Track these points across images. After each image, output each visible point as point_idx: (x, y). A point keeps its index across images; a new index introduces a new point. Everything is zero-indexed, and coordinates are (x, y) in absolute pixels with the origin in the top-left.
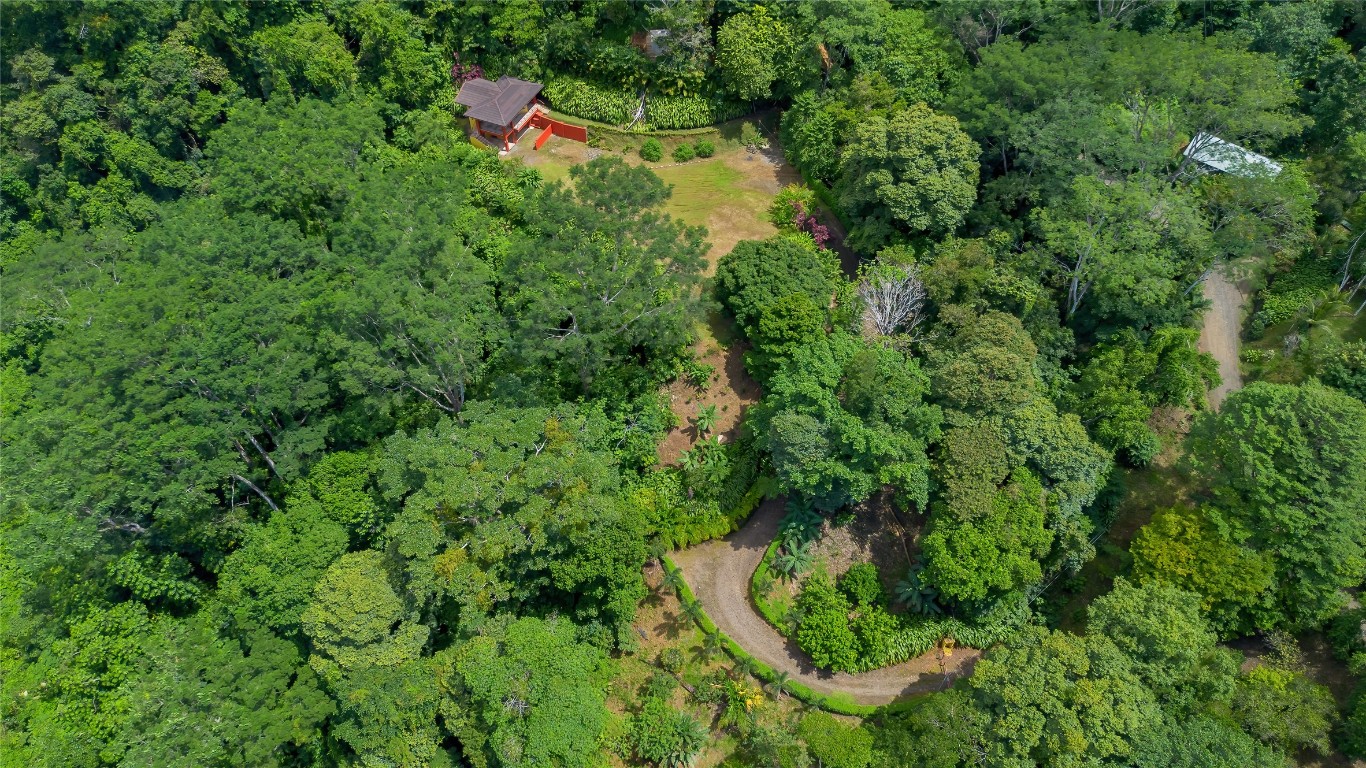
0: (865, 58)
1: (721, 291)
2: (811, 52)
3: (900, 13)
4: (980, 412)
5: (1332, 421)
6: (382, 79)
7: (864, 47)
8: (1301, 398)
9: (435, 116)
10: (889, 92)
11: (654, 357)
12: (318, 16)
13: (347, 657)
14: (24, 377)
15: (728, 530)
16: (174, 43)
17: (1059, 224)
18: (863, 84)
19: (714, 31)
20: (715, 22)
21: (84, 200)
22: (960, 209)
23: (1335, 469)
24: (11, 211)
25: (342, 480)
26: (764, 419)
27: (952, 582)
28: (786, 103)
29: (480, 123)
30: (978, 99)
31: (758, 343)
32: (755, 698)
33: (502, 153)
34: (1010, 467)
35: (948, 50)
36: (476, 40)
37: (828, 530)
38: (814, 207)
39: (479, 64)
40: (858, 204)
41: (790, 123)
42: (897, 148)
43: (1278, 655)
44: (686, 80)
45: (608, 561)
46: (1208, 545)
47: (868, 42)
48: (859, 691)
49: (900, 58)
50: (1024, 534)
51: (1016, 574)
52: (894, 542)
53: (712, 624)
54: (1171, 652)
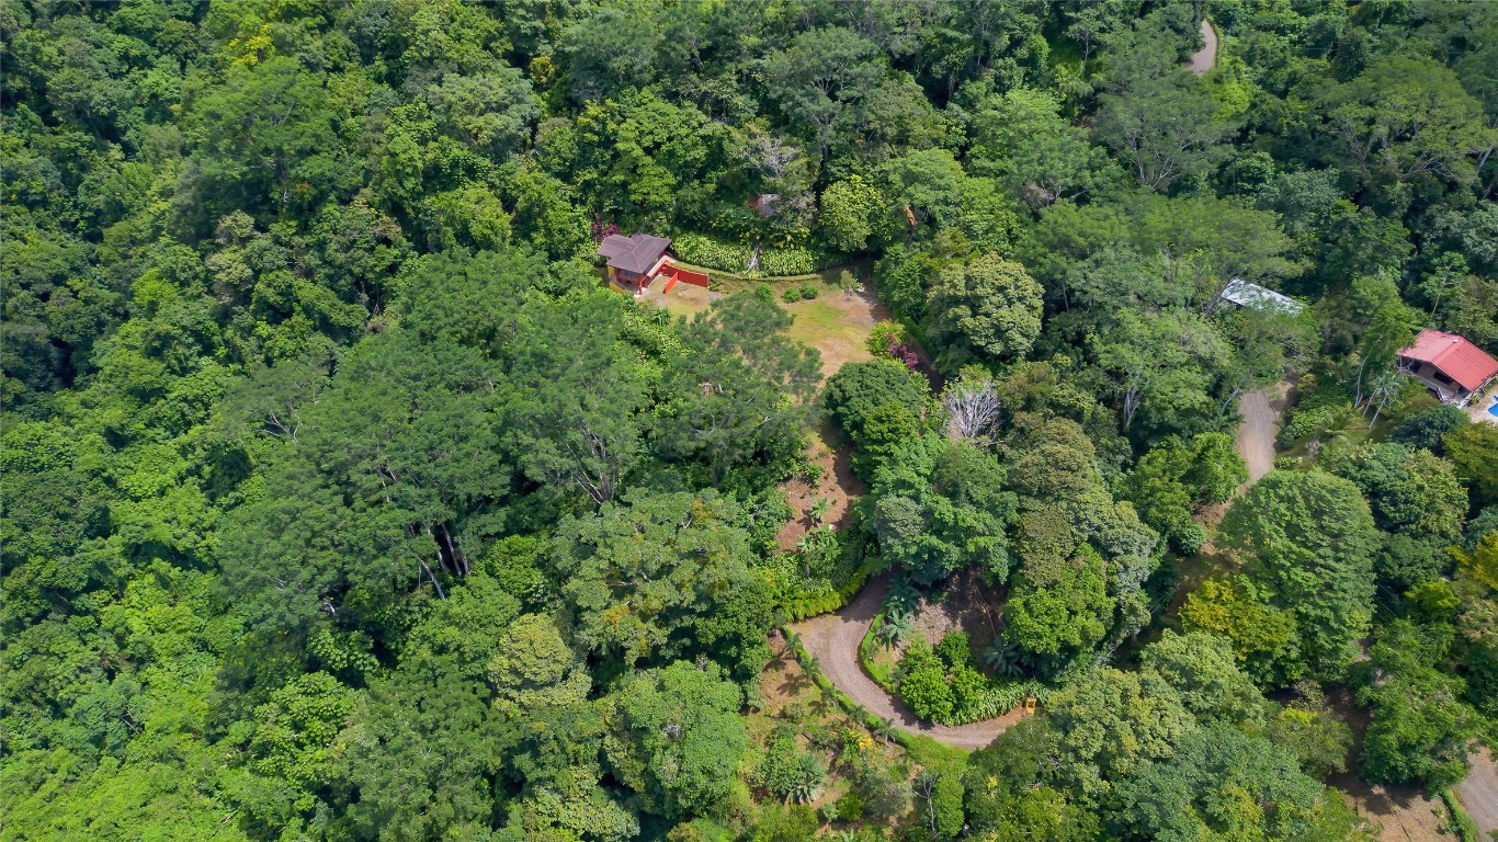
0: (946, 216)
1: (831, 401)
2: (899, 212)
3: (975, 181)
4: (1049, 498)
5: (1329, 496)
6: (534, 235)
7: (944, 208)
8: (1304, 481)
9: (577, 265)
10: (966, 244)
11: (773, 459)
12: (482, 183)
13: (527, 697)
14: (198, 494)
15: (839, 604)
16: (359, 206)
17: (1108, 348)
18: (944, 237)
19: (818, 197)
20: (818, 188)
21: (269, 337)
22: (1028, 337)
23: (1335, 536)
24: (198, 348)
25: (516, 559)
26: (869, 507)
27: (1030, 636)
28: (879, 254)
29: (618, 271)
30: (1040, 250)
31: (862, 445)
32: (866, 741)
33: (636, 296)
34: (1076, 544)
35: (1017, 210)
36: (616, 203)
37: (924, 606)
38: (904, 338)
39: (616, 222)
40: (942, 334)
41: (883, 270)
42: (973, 288)
43: (1305, 699)
44: (794, 236)
45: (743, 620)
46: (1239, 604)
47: (947, 204)
48: (955, 740)
49: (975, 217)
50: (1089, 599)
51: (1084, 633)
52: (981, 618)
53: (827, 682)
54: (1206, 681)
